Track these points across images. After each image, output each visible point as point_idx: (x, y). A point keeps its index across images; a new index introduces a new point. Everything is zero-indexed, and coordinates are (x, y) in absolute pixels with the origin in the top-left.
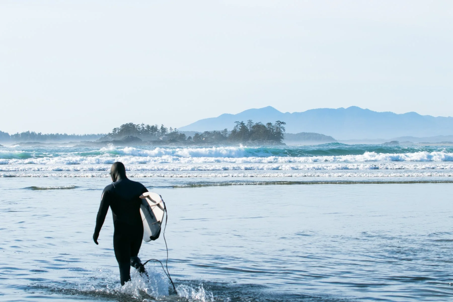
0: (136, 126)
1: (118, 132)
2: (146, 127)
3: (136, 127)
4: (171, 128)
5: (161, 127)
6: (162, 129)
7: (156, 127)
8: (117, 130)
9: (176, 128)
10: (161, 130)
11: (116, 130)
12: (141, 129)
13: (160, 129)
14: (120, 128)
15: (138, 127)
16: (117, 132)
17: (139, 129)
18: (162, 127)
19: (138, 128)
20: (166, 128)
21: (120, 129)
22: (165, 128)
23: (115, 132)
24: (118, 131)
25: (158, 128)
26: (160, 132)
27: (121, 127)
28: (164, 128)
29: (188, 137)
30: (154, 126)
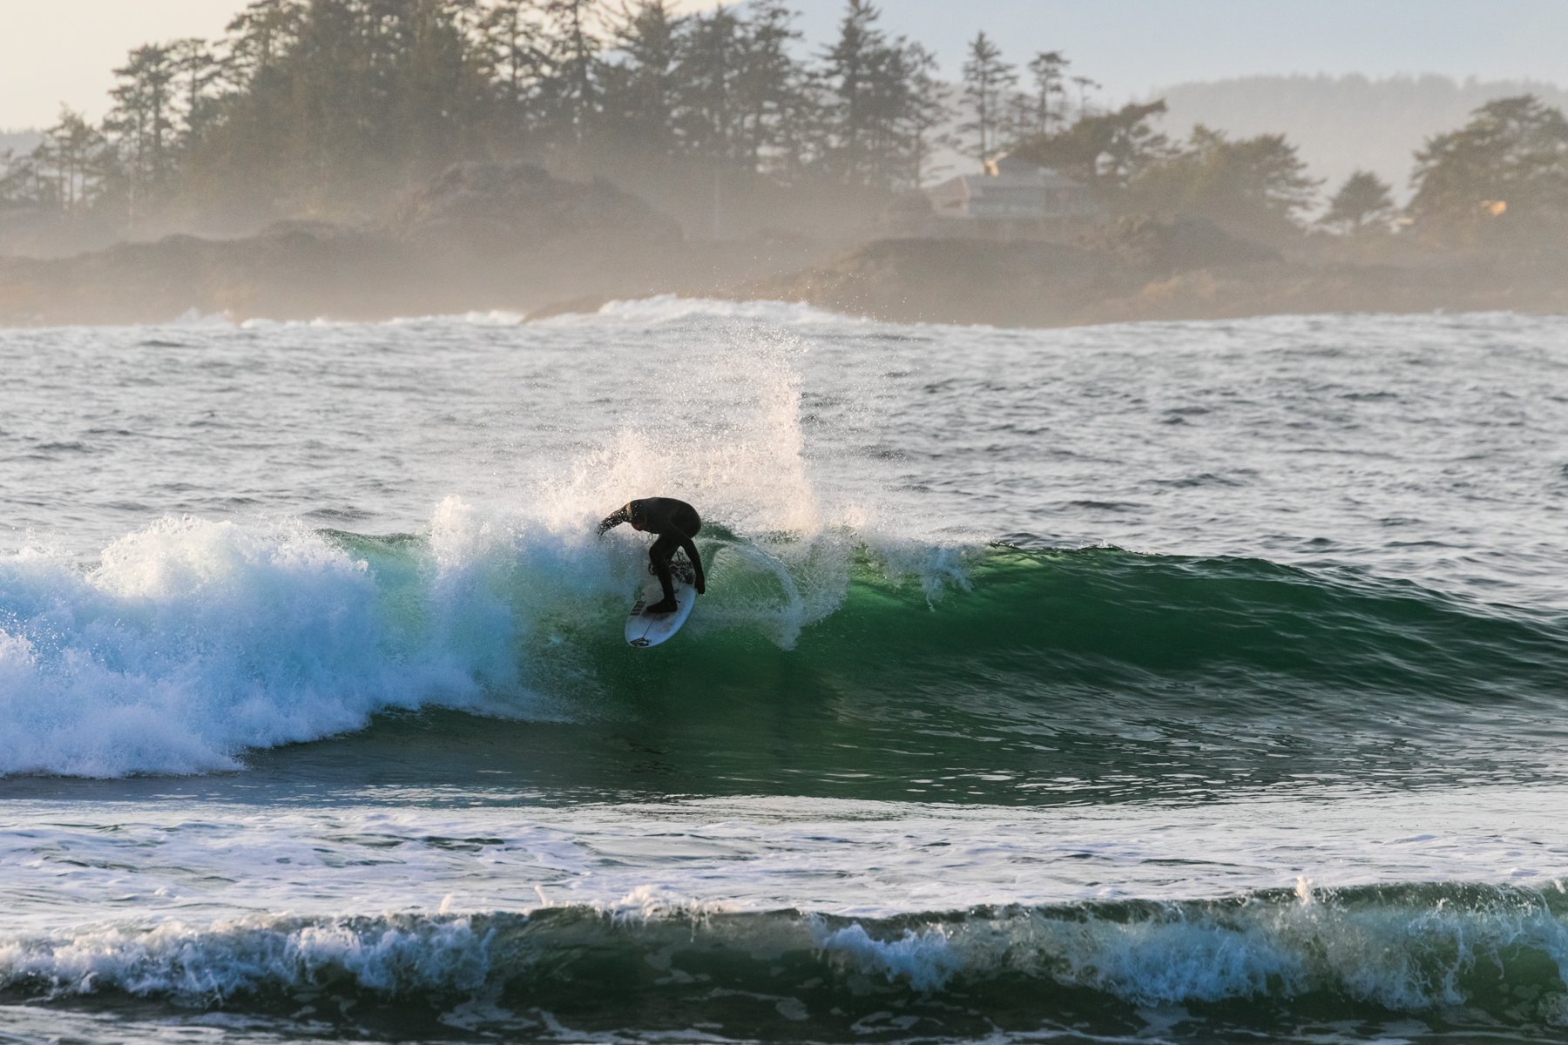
0: (482, 26)
1: (202, 111)
2: (620, 34)
3: (475, 36)
4: (982, 50)
5: (836, 38)
6: (855, 63)
7: (770, 35)
8: (184, 77)
9: (1051, 57)
10: (837, 82)
11: (159, 79)
12: (546, 60)
13: (820, 66)
14: (221, 53)
15: (512, 29)
16: (178, 103)
17: (526, 60)
18: (852, 35)
19: (516, 52)
20: (916, 49)
21: (225, 63)
22: (894, 57)
23: (159, 98)
24: (196, 85)
25: (792, 50)
26: (829, 111)
27: (236, 25)
28: (889, 43)
29: (1333, 188)
30: (745, 15)
